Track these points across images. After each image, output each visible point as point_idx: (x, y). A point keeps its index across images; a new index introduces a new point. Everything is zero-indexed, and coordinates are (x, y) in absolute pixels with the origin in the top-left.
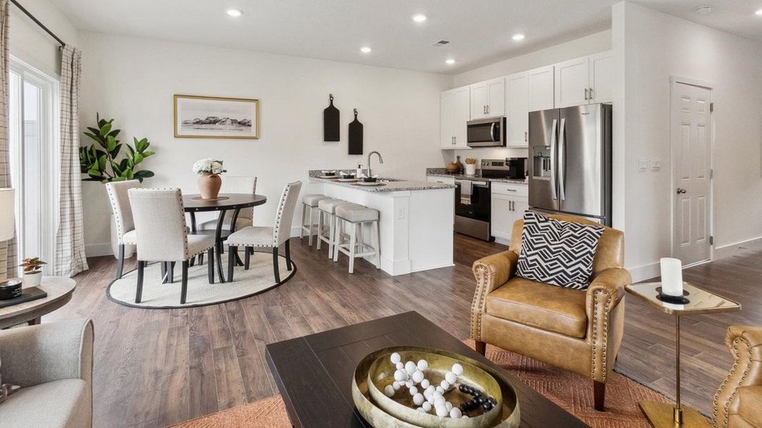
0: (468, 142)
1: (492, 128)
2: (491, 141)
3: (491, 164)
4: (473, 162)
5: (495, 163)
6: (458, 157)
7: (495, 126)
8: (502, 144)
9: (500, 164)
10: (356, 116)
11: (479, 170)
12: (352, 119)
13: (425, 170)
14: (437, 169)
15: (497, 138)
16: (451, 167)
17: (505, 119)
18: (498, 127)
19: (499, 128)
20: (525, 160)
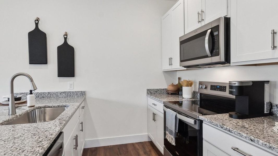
0: (181, 61)
1: (207, 38)
2: (207, 57)
3: (209, 87)
4: (190, 84)
5: (214, 87)
6: (179, 79)
7: (211, 33)
8: (223, 59)
9: (222, 88)
10: (66, 39)
11: (197, 93)
12: (62, 42)
13: (146, 91)
14: (158, 90)
15: (214, 50)
16: (171, 88)
17: (227, 21)
18: (215, 33)
19: (218, 35)
20: (266, 86)
